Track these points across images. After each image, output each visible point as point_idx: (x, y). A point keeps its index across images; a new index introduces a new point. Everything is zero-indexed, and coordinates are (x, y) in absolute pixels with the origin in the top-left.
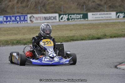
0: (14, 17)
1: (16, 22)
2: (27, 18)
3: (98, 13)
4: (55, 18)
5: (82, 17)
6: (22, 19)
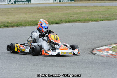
4: (4, 1)
5: (26, 0)
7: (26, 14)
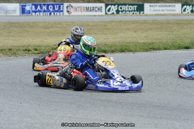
0: (46, 6)
1: (48, 13)
2: (63, 8)
3: (158, 4)
4: (100, 9)
6: (56, 9)
7: (135, 32)
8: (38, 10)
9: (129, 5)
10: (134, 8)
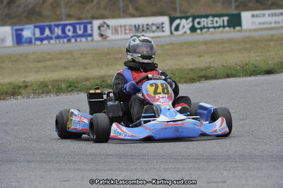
0: (60, 28)
2: (92, 30)
3: (267, 12)
4: (160, 27)
5: (226, 24)
6: (80, 32)
8: (45, 35)
9: (214, 16)
10: (223, 21)
